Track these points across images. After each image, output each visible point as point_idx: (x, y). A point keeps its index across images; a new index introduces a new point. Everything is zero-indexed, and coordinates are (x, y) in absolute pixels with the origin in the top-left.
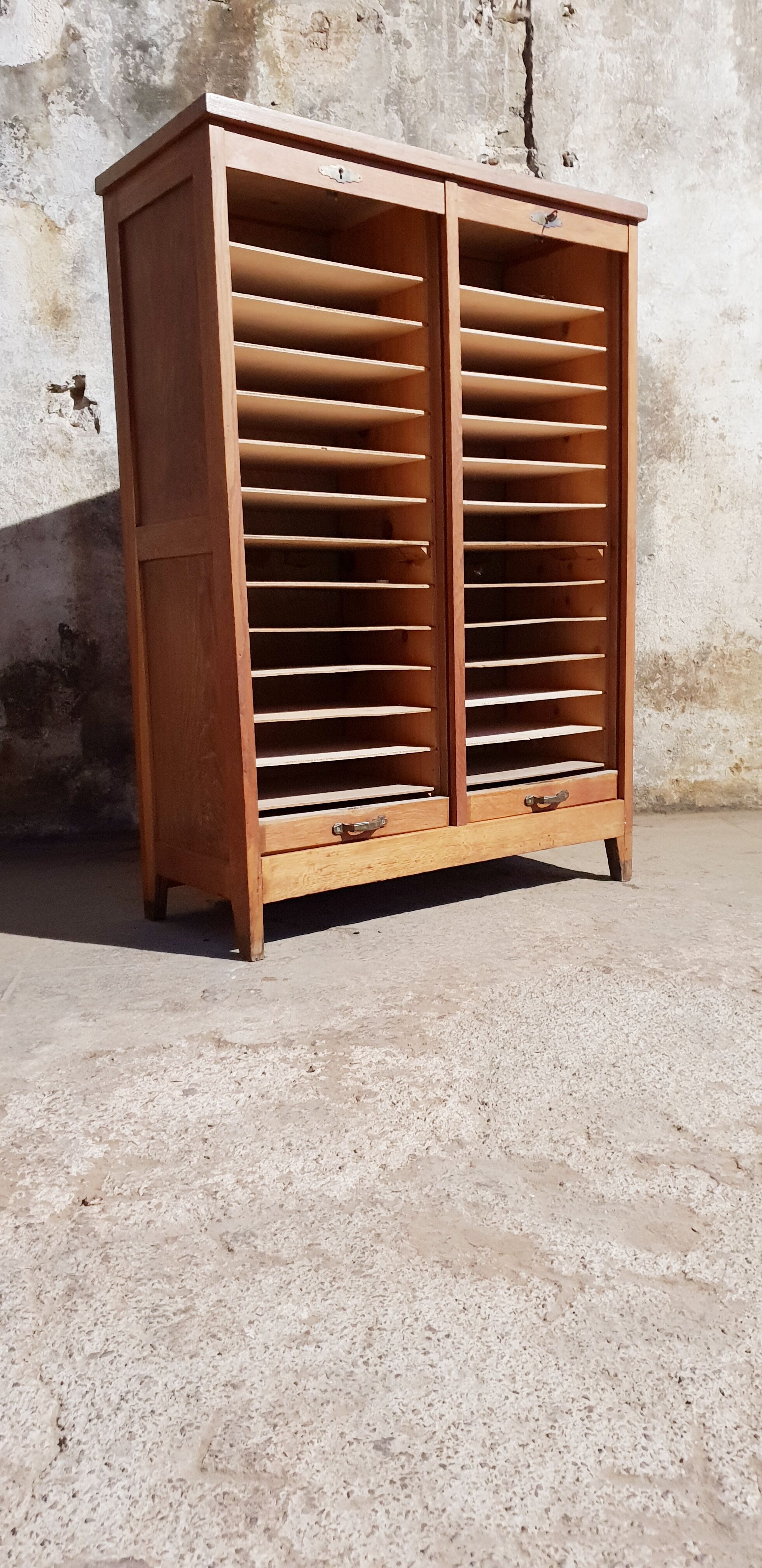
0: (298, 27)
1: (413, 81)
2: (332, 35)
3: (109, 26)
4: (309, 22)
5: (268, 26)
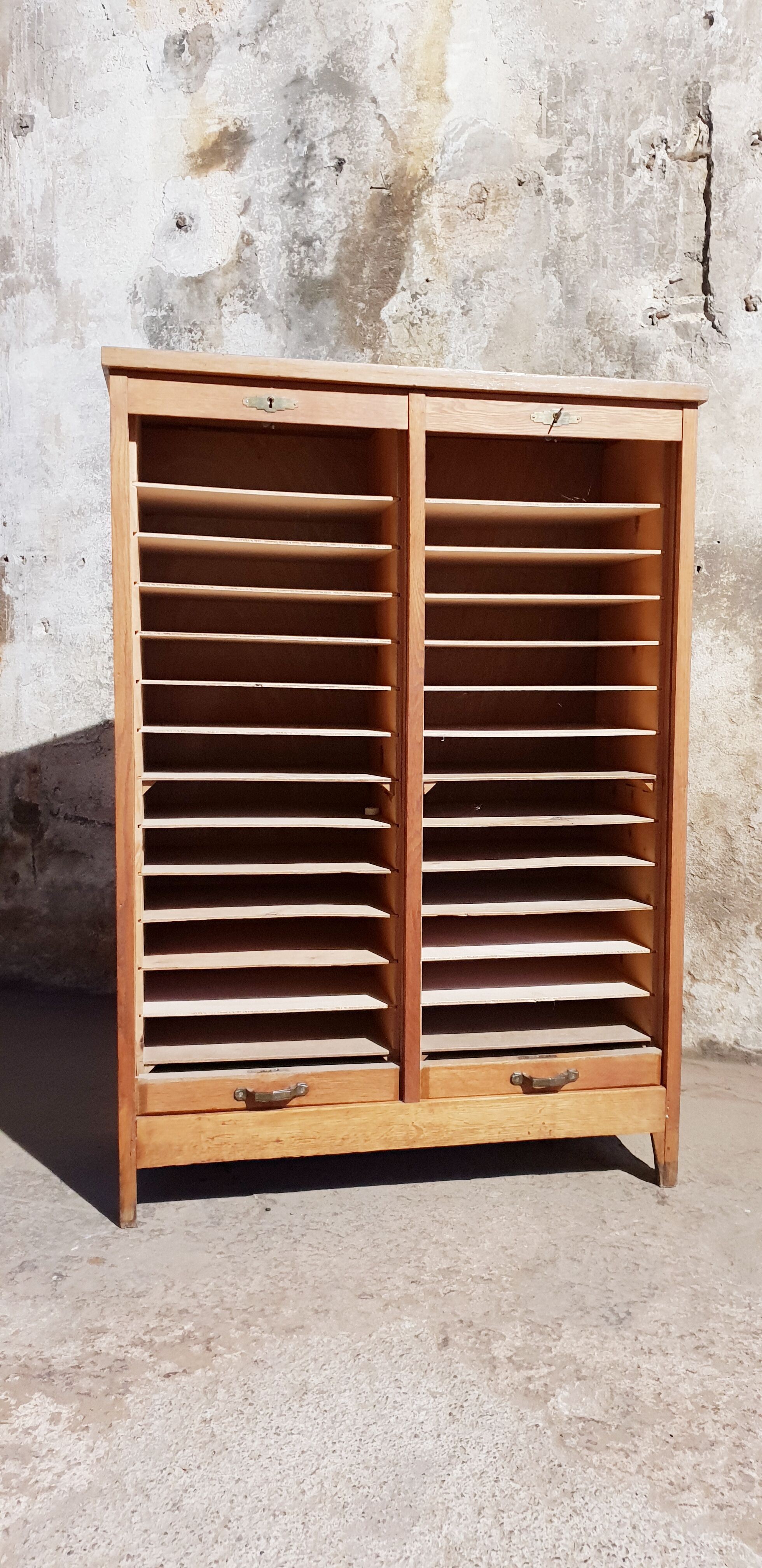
0: (456, 201)
1: (574, 239)
2: (490, 204)
3: (279, 227)
4: (467, 195)
5: (426, 205)
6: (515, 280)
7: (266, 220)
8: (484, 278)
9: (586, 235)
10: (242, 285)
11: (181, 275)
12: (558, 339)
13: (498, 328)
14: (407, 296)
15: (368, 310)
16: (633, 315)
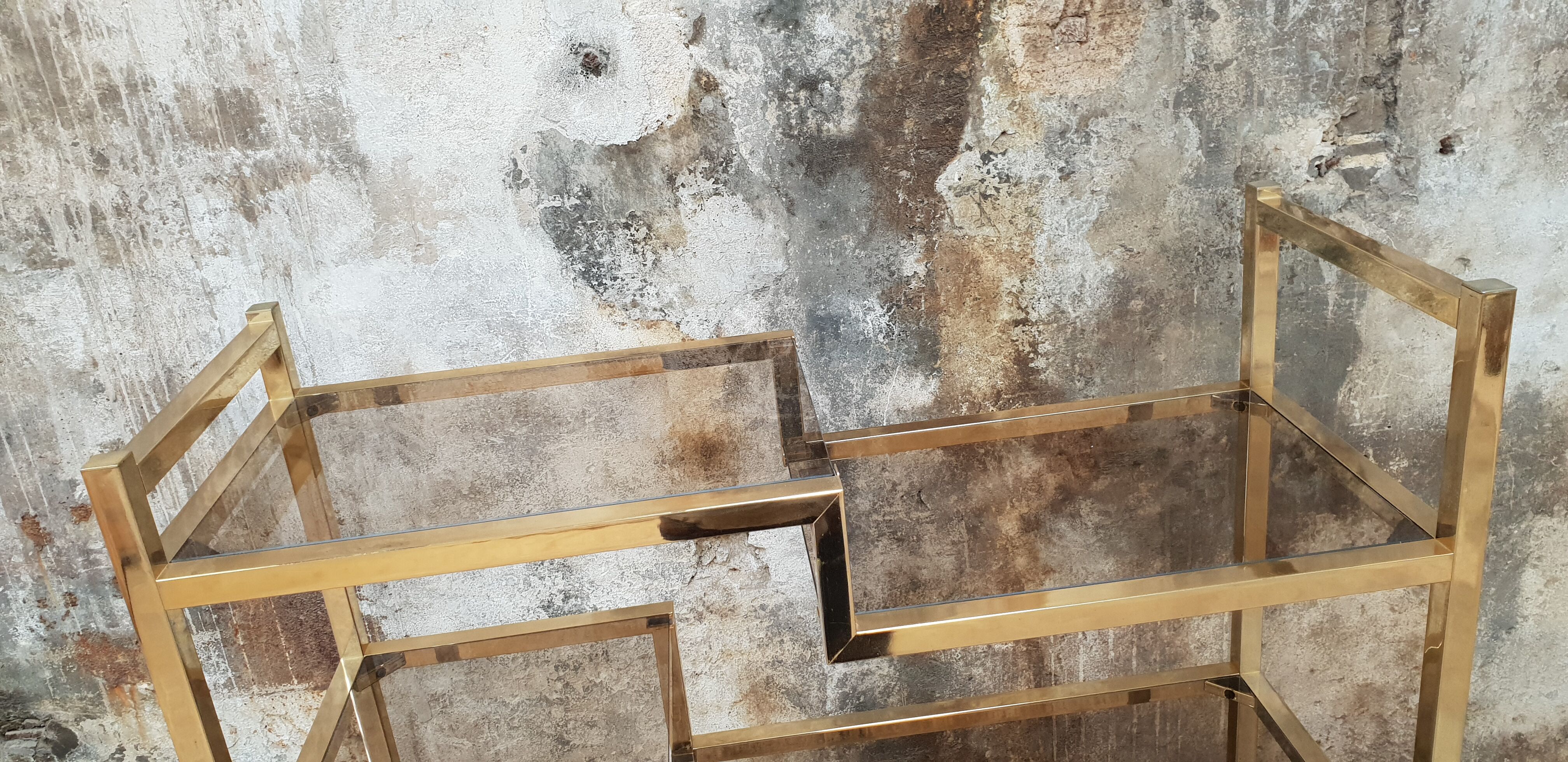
6: (1136, 127)
7: (735, 50)
8: (1092, 127)
9: (1235, 62)
10: (707, 154)
11: (597, 143)
12: (1197, 203)
13: (1112, 195)
14: (974, 157)
15: (918, 181)
16: (1298, 167)
